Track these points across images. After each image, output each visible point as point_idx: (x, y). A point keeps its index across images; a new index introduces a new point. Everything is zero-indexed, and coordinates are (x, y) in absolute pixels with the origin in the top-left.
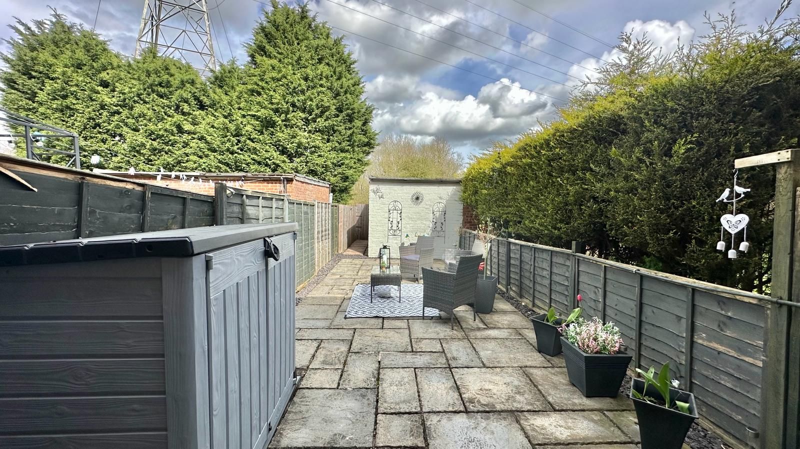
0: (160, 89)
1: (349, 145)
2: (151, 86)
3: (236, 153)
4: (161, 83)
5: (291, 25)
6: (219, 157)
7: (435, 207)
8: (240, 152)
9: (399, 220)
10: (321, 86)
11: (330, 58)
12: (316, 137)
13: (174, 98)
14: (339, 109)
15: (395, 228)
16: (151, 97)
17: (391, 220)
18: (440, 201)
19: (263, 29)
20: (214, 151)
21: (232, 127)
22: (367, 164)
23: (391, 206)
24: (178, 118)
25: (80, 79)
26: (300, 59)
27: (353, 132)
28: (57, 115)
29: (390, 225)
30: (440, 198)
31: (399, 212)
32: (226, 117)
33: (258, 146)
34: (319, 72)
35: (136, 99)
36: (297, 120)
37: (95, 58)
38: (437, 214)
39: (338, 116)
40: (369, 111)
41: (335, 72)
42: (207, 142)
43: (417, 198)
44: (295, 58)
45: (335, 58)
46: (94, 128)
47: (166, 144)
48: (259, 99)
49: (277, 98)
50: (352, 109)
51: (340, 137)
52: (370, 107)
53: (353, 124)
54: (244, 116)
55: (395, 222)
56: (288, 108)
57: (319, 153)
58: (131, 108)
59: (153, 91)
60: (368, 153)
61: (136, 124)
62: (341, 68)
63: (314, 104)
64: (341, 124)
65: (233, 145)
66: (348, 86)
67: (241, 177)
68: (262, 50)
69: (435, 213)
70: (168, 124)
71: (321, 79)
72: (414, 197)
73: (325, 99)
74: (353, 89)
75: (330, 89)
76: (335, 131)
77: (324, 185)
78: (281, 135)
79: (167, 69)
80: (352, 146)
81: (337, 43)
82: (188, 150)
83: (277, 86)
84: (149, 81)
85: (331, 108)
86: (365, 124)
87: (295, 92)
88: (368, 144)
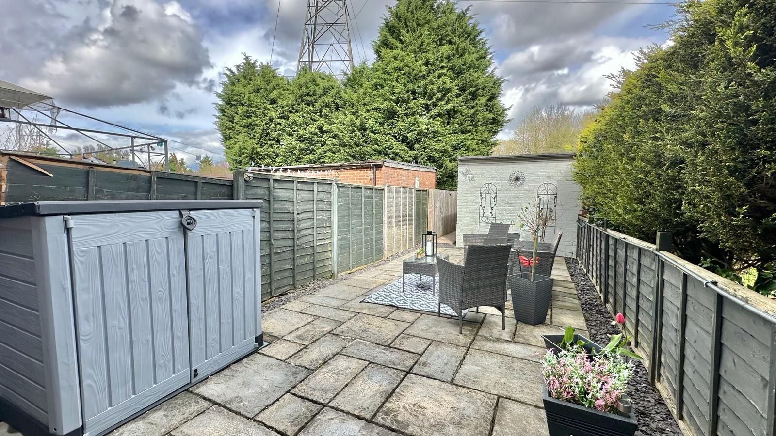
0: (308, 98)
1: (470, 125)
2: (301, 96)
3: (361, 145)
4: (309, 93)
5: (412, 13)
6: (348, 150)
7: (541, 189)
8: (365, 145)
9: (493, 205)
10: (443, 67)
11: (453, 35)
12: (436, 122)
13: (318, 105)
14: (463, 89)
15: (488, 214)
16: (301, 106)
17: (483, 205)
18: (549, 181)
19: (387, 25)
20: (345, 146)
21: (358, 123)
22: (493, 145)
23: (483, 189)
24: (322, 121)
25: (258, 101)
26: (422, 45)
27: (477, 111)
28: (246, 130)
29: (482, 212)
30: (549, 178)
31: (493, 196)
32: (354, 114)
33: (378, 137)
34: (440, 54)
35: (291, 109)
36: (418, 107)
37: (268, 82)
38: (545, 198)
39: (460, 95)
40: (497, 84)
41: (457, 50)
42: (340, 139)
43: (517, 179)
44: (418, 45)
45: (458, 33)
46: (266, 136)
47: (311, 144)
48: (382, 91)
49: (399, 88)
50: (476, 86)
51: (462, 118)
52: (498, 80)
53: (476, 101)
54: (368, 111)
55: (488, 208)
56: (409, 96)
57: (437, 138)
58: (287, 118)
59: (302, 101)
60: (496, 133)
61: (291, 131)
62: (466, 44)
63: (435, 87)
64: (463, 104)
65: (359, 139)
66: (472, 61)
67: (338, 166)
68: (386, 44)
69: (541, 196)
70: (313, 128)
71: (442, 61)
72: (513, 178)
73: (448, 81)
74: (477, 63)
75: (451, 69)
76: (456, 112)
77: (427, 170)
78: (402, 124)
79: (314, 81)
80: (475, 126)
81: (461, 17)
82: (325, 147)
83: (399, 76)
84: (300, 93)
85: (452, 89)
86: (490, 100)
87: (415, 79)
88: (495, 121)
